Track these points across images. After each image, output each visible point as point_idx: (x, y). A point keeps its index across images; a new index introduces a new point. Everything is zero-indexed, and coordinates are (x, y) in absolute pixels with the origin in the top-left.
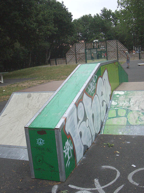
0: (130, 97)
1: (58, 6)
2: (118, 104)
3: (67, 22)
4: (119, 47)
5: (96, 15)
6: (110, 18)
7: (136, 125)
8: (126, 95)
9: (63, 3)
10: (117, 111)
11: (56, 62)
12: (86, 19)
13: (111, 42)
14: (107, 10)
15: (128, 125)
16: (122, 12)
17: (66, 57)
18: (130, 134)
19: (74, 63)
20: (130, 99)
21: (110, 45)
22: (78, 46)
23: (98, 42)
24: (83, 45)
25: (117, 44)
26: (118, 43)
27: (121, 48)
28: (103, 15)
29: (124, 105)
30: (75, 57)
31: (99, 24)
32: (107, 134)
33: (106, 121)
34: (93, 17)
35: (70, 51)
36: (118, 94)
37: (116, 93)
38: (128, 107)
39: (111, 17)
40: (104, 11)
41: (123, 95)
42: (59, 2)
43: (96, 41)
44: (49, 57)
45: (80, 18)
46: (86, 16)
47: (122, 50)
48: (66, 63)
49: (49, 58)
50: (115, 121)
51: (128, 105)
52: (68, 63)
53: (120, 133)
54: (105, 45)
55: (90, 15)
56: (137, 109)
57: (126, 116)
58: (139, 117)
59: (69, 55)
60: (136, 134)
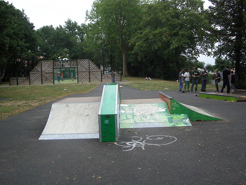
0: (133, 108)
1: (18, 14)
2: (126, 112)
3: (29, 35)
4: (91, 67)
5: (59, 27)
6: (75, 31)
7: (140, 123)
8: (129, 106)
9: (23, 11)
10: (126, 116)
11: (17, 81)
12: (46, 30)
13: (83, 61)
14: (72, 22)
15: (136, 123)
16: (90, 25)
17: (29, 76)
18: (138, 127)
19: (39, 84)
20: (133, 109)
21: (81, 65)
22: (44, 64)
23: (68, 60)
24: (50, 63)
25: (89, 64)
26: (90, 62)
27: (93, 69)
28: (67, 28)
29: (130, 112)
30: (41, 77)
31: (63, 38)
32: (124, 128)
33: (121, 122)
34: (55, 29)
35: (35, 69)
36: (124, 106)
37: (122, 105)
38: (133, 113)
39: (77, 31)
40: (69, 23)
41: (127, 107)
42: (18, 10)
43: (65, 60)
44: (3, 75)
45: (40, 28)
46: (47, 27)
47: (94, 70)
48: (29, 83)
49: (3, 77)
50: (127, 121)
51: (132, 112)
52: (32, 83)
53: (132, 127)
54: (76, 64)
55: (52, 26)
56: (139, 114)
57: (133, 118)
58: (141, 119)
59: (34, 74)
60: (141, 127)
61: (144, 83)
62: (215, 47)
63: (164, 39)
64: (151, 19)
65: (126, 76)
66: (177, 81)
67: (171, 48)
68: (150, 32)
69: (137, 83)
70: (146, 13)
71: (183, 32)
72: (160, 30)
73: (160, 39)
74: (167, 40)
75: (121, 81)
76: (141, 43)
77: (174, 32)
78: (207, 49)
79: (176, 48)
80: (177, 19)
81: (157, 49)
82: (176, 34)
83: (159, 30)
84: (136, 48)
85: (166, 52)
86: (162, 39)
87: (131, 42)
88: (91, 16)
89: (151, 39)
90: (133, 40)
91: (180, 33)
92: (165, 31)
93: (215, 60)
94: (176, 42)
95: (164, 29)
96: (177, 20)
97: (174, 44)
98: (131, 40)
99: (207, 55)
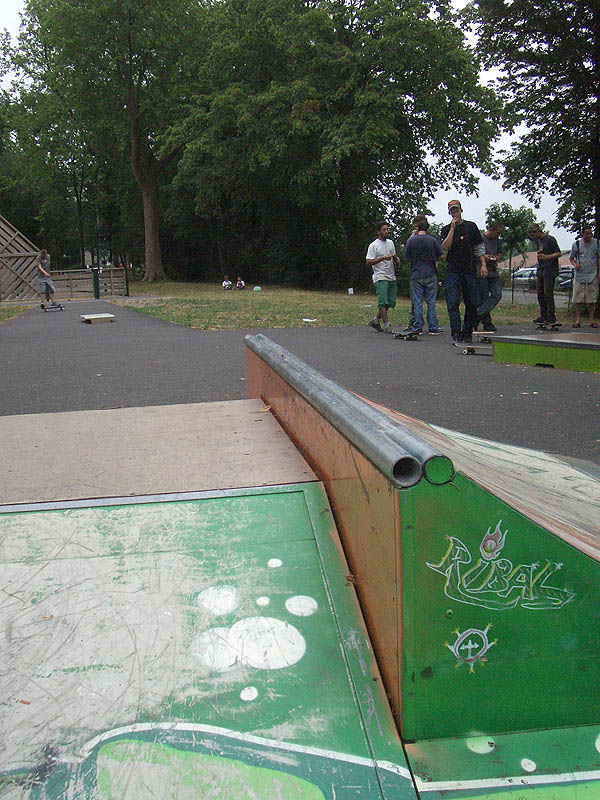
4: (4, 243)
27: (10, 248)
47: (16, 253)
61: (217, 301)
62: (493, 161)
63: (298, 124)
64: (244, 47)
65: (155, 280)
66: (351, 291)
67: (326, 158)
68: (239, 98)
69: (187, 302)
70: (223, 27)
71: (374, 95)
72: (282, 89)
73: (280, 124)
74: (309, 128)
75: (127, 295)
76: (205, 143)
77: (337, 96)
78: (463, 167)
79: (345, 161)
80: (348, 46)
81: (266, 163)
82: (344, 106)
83: (276, 89)
84: (185, 163)
85: (304, 176)
86: (290, 127)
87: (168, 141)
88: (21, 53)
89: (244, 126)
90: (175, 135)
91: (361, 98)
92: (302, 95)
93: (488, 213)
94: (346, 135)
95: (298, 84)
96: (347, 49)
97: (338, 145)
98: (169, 134)
99: (464, 191)
